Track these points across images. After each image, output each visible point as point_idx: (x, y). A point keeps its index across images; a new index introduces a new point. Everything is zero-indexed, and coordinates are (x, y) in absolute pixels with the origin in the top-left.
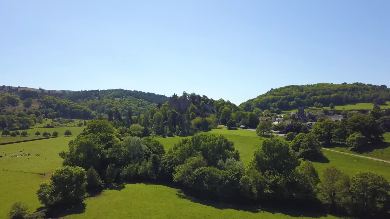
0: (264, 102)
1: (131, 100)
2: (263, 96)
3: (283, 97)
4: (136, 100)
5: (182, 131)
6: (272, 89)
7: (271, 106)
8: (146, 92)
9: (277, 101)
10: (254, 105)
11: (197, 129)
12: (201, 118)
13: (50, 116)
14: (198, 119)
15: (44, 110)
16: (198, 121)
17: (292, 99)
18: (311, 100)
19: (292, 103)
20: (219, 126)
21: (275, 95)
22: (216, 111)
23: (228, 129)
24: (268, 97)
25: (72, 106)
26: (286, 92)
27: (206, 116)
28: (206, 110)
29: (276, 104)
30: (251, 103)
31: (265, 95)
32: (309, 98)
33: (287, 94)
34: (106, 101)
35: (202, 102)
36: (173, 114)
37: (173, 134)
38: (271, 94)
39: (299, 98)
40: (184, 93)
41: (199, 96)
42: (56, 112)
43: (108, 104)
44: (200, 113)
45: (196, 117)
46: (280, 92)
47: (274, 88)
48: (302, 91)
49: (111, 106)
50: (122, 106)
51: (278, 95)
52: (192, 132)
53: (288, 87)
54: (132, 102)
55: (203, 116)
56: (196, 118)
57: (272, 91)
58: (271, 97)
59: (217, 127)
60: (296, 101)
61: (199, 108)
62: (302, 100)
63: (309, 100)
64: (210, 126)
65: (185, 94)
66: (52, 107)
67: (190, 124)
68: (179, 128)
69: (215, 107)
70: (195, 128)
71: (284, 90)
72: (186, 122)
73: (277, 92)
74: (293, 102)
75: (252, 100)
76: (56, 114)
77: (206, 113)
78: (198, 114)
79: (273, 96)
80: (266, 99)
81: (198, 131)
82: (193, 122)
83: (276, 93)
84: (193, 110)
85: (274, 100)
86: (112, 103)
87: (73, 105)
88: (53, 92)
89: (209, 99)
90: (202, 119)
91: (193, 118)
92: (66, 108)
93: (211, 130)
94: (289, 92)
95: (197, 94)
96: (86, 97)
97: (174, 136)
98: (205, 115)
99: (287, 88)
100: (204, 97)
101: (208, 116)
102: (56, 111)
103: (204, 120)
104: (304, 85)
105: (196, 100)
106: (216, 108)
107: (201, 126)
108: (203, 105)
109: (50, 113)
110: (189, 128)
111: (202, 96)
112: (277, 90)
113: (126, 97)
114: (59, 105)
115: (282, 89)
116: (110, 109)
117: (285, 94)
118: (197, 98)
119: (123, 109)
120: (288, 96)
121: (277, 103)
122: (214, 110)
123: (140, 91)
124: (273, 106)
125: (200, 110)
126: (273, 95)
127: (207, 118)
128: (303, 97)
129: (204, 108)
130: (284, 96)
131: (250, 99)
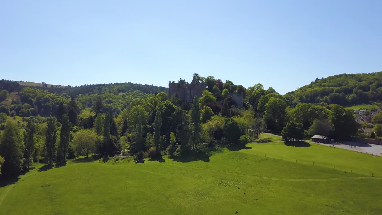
0: (310, 95)
1: (138, 95)
2: (307, 88)
3: (336, 89)
4: (145, 94)
5: (181, 147)
6: (317, 79)
7: (321, 101)
8: (158, 87)
9: (330, 94)
10: (296, 99)
11: (214, 142)
12: (223, 119)
13: (22, 112)
14: (217, 121)
15: (16, 105)
16: (217, 126)
17: (349, 91)
18: (377, 92)
19: (350, 97)
20: (264, 136)
21: (324, 86)
22: (251, 106)
23: (286, 144)
24: (314, 89)
25: (56, 100)
26: (338, 82)
27: (233, 114)
28: (232, 103)
29: (328, 98)
30: (291, 97)
31: (310, 86)
32: (373, 90)
33: (340, 85)
34: (106, 95)
35: (224, 90)
36: (166, 109)
37: (162, 153)
38: (317, 85)
39: (361, 90)
40: (195, 76)
41: (219, 82)
42: (32, 109)
43: (107, 99)
44: (222, 107)
45: (213, 115)
46: (330, 82)
47: (320, 78)
48: (360, 81)
49: (110, 101)
50: (125, 102)
51: (328, 86)
52: (203, 150)
53: (340, 76)
54: (138, 97)
55: (227, 114)
56: (213, 117)
57: (318, 81)
58: (319, 89)
59: (257, 137)
60: (356, 93)
61: (219, 98)
62: (365, 92)
63: (375, 92)
64: (243, 137)
65: (196, 78)
66: (30, 102)
67: (198, 130)
68: (176, 139)
69: (248, 97)
70: (209, 141)
71: (334, 80)
72: (191, 126)
73: (325, 82)
74: (352, 95)
75: (293, 93)
76: (32, 111)
77: (233, 109)
78: (216, 110)
79: (323, 88)
80: (313, 91)
81: (217, 147)
82: (205, 126)
83: (323, 84)
84: (207, 101)
85: (324, 93)
86: (111, 97)
87: (58, 100)
88: (56, 87)
89: (236, 86)
90: (227, 121)
91: (207, 117)
92: (47, 104)
93: (247, 146)
94: (343, 82)
95: (216, 78)
96: (88, 92)
97: (164, 158)
98: (232, 112)
99: (338, 77)
100: (229, 83)
101: (236, 114)
102: (33, 107)
103: (229, 123)
104: (360, 74)
105: (214, 87)
106: (250, 100)
107: (224, 136)
108: (226, 94)
109: (24, 110)
110: (196, 140)
111: (224, 82)
112: (324, 80)
113: (132, 91)
114: (39, 98)
115: (330, 78)
116: (108, 105)
117: (338, 85)
118: (217, 84)
119: (125, 105)
120: (344, 87)
121: (329, 96)
122: (247, 103)
123: (151, 85)
124: (323, 101)
125: (221, 102)
126: (320, 86)
127: (235, 119)
128: (365, 88)
129: (228, 99)
130: (337, 87)
131: (290, 92)
